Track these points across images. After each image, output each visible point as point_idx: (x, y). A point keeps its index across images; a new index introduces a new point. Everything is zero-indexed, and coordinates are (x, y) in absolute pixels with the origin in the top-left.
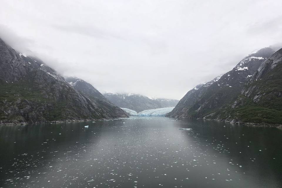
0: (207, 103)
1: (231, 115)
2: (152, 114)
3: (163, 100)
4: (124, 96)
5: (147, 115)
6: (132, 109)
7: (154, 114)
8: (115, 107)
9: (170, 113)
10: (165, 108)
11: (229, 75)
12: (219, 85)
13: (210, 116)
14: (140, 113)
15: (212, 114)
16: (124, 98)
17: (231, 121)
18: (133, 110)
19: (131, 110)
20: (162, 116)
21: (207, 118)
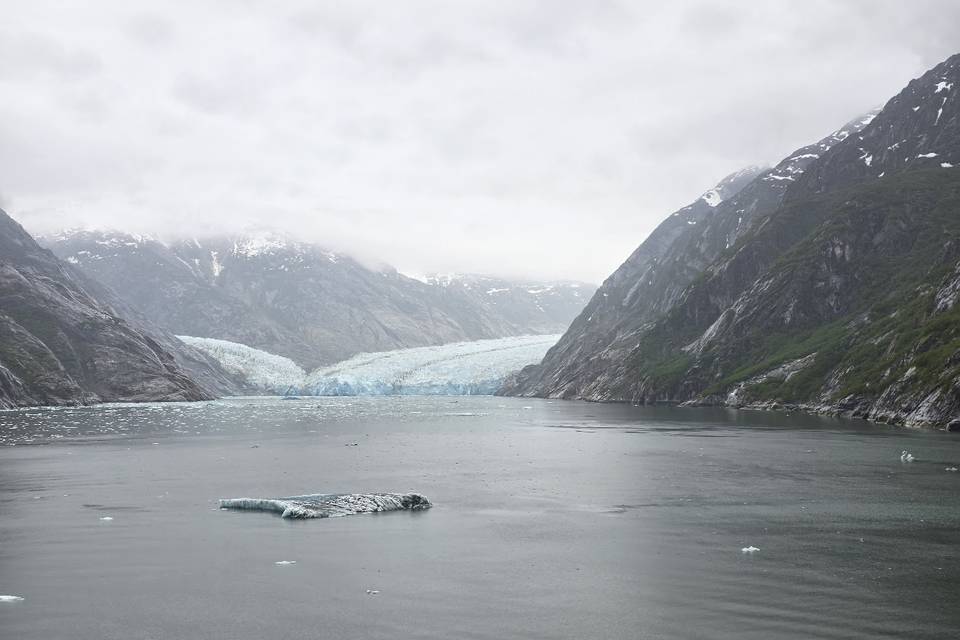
0: (766, 286)
1: (920, 364)
2: (408, 382)
3: (502, 284)
4: (214, 254)
5: (368, 383)
6: (269, 343)
7: (422, 377)
8: (96, 325)
9: (528, 369)
10: (509, 341)
11: (941, 86)
12: (868, 161)
13: (779, 381)
14: (321, 376)
15: (789, 371)
16: (217, 269)
17: (908, 410)
18: (273, 352)
19: (265, 355)
20: (477, 391)
21: (755, 393)
